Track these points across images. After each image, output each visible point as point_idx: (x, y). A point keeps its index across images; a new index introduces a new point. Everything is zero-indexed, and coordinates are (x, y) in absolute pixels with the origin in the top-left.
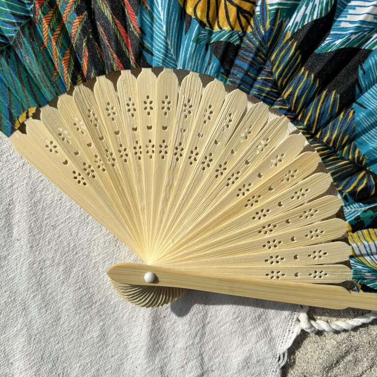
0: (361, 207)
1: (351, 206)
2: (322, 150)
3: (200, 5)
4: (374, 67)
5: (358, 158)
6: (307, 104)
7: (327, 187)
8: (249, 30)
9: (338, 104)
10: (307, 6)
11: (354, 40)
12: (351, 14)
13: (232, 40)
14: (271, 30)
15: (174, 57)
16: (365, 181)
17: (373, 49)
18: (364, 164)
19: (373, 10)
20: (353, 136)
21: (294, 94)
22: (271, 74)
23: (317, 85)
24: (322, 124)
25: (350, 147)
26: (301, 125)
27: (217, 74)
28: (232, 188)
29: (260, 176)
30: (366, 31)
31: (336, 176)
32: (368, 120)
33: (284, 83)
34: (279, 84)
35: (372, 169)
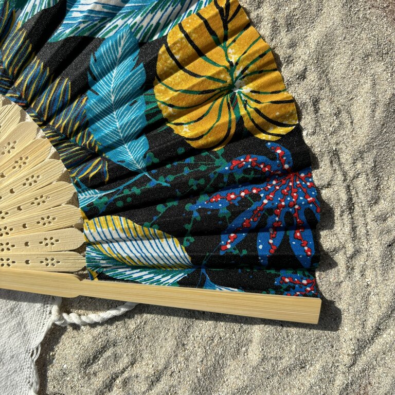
0: (96, 193)
1: (86, 192)
2: (53, 136)
4: (105, 55)
5: (90, 144)
7: (59, 173)
9: (70, 91)
11: (83, 28)
12: (82, 4)
16: (100, 167)
18: (96, 150)
20: (86, 124)
21: (24, 83)
22: (1, 63)
23: (48, 73)
24: (54, 111)
25: (84, 134)
26: (33, 113)
30: (96, 20)
31: (67, 162)
32: (99, 106)
33: (15, 72)
34: (10, 72)
35: (108, 155)
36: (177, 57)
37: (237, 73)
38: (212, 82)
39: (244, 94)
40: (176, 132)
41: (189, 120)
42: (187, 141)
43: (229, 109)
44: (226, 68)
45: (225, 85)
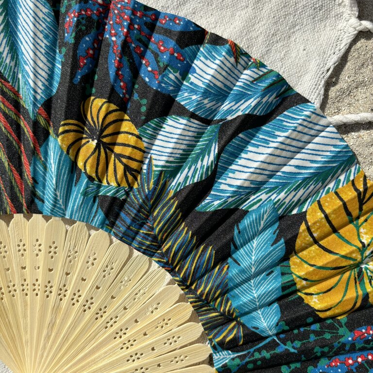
0: (229, 354)
1: (220, 353)
2: (195, 302)
3: (90, 161)
4: (248, 227)
5: (229, 311)
6: (184, 257)
8: (136, 186)
9: (213, 259)
10: (190, 169)
11: (230, 202)
12: (230, 178)
13: (118, 195)
14: (155, 189)
15: (63, 207)
16: (235, 332)
17: (250, 210)
18: (234, 316)
19: (250, 176)
20: (225, 290)
21: (172, 249)
22: (152, 229)
23: (195, 241)
24: (197, 277)
25: (223, 299)
26: (177, 277)
27: (102, 225)
28: (111, 331)
29: (136, 321)
30: (243, 195)
31: (206, 326)
32: (240, 277)
33: (164, 237)
34: (159, 238)
35: (243, 320)
36: (315, 235)
37: (367, 253)
38: (344, 260)
39: (370, 271)
40: (306, 301)
41: (319, 291)
42: (317, 313)
43: (356, 283)
44: (359, 249)
45: (355, 262)
